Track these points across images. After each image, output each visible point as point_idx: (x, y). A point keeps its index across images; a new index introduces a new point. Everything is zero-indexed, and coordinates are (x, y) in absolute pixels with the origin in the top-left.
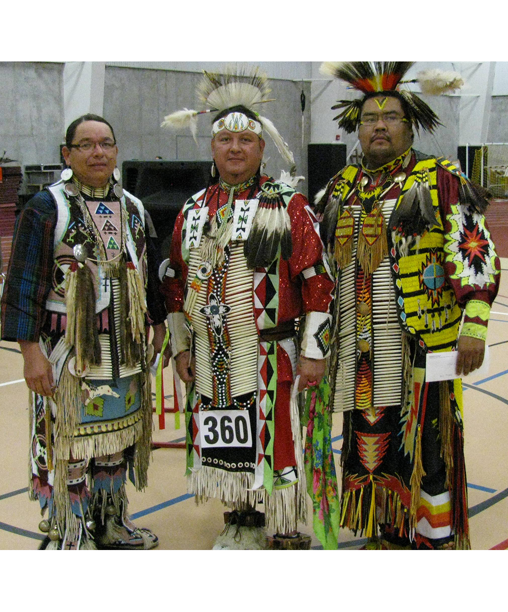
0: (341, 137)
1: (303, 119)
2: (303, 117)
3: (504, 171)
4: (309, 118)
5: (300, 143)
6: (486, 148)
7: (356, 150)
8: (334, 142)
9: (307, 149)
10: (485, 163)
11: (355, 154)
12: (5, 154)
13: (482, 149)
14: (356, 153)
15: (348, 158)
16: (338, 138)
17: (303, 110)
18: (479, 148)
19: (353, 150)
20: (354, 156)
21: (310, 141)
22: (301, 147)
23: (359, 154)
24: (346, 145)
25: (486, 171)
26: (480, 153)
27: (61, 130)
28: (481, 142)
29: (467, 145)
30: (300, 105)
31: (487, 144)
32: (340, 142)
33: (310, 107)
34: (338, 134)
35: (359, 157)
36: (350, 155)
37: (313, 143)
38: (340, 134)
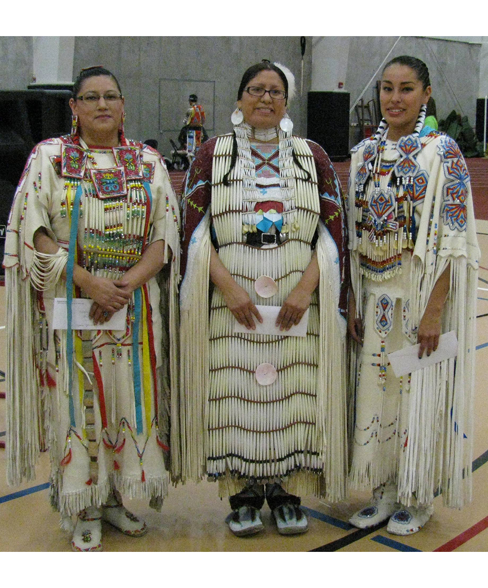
0: (344, 88)
1: (302, 65)
2: (302, 61)
4: (310, 62)
5: (300, 90)
7: (362, 100)
8: (336, 90)
9: (306, 97)
11: (360, 104)
14: (362, 102)
15: (352, 110)
16: (341, 86)
17: (303, 53)
19: (359, 99)
20: (359, 106)
21: (310, 88)
22: (299, 95)
23: (365, 103)
24: (349, 94)
27: (29, 70)
29: (486, 98)
30: (300, 49)
32: (342, 90)
33: (311, 51)
34: (341, 81)
35: (366, 107)
36: (354, 106)
37: (313, 90)
38: (343, 81)
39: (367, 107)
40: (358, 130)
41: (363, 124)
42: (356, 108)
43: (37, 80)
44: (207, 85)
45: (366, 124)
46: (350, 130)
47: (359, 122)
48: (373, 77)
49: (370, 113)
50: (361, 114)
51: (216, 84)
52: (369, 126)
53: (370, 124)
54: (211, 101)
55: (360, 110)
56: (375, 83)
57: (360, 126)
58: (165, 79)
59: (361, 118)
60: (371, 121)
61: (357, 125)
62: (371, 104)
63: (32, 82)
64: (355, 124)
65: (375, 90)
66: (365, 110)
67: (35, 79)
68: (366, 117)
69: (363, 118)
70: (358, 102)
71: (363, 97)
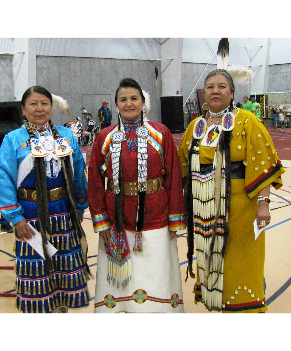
0: (179, 92)
1: (157, 83)
2: (157, 81)
3: (278, 108)
4: (161, 81)
5: (156, 96)
6: (266, 96)
8: (176, 95)
10: (267, 105)
11: (189, 102)
13: (264, 96)
14: (190, 101)
15: (184, 105)
16: (178, 93)
17: (157, 77)
18: (262, 96)
19: (188, 99)
20: (188, 103)
22: (156, 99)
23: (191, 102)
24: (182, 97)
25: (267, 109)
26: (263, 99)
27: (12, 94)
28: (263, 92)
29: (255, 94)
30: (155, 74)
31: (267, 93)
32: (179, 95)
33: (161, 75)
35: (191, 103)
36: (185, 103)
37: (163, 96)
38: (179, 90)
39: (193, 103)
40: (188, 116)
41: (191, 112)
43: (17, 99)
44: (107, 96)
45: (192, 112)
46: (184, 116)
47: (189, 111)
48: (194, 87)
49: (194, 106)
50: (189, 107)
51: (112, 96)
52: (194, 113)
53: (194, 112)
55: (189, 105)
56: (196, 90)
57: (189, 114)
58: (85, 95)
60: (195, 110)
62: (194, 101)
63: (15, 100)
64: (187, 113)
65: (196, 94)
66: (192, 105)
67: (16, 99)
68: (192, 109)
69: (190, 109)
70: (187, 101)
71: (190, 98)
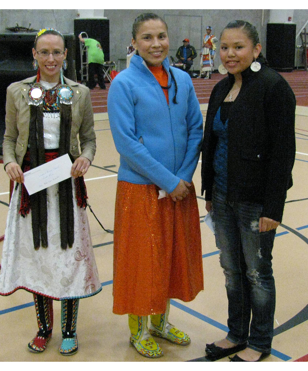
0: (292, 19)
5: (261, 23)
7: (305, 29)
8: (287, 22)
9: (265, 27)
11: (304, 32)
12: (30, 25)
15: (297, 36)
16: (290, 20)
19: (303, 28)
20: (303, 34)
21: (269, 20)
22: (261, 25)
23: (307, 32)
24: (296, 25)
32: (291, 22)
34: (290, 17)
35: (307, 34)
36: (299, 34)
37: (271, 22)
38: (292, 16)
40: (302, 50)
41: (305, 47)
42: (301, 35)
43: (80, 15)
44: (197, 18)
46: (296, 50)
47: (303, 44)
50: (304, 39)
51: (203, 18)
54: (200, 29)
55: (303, 36)
57: (303, 47)
58: (167, 15)
59: (304, 41)
61: (301, 46)
63: (77, 17)
64: (300, 46)
66: (307, 36)
67: (78, 15)
69: (305, 41)
70: (302, 30)
71: (305, 27)
